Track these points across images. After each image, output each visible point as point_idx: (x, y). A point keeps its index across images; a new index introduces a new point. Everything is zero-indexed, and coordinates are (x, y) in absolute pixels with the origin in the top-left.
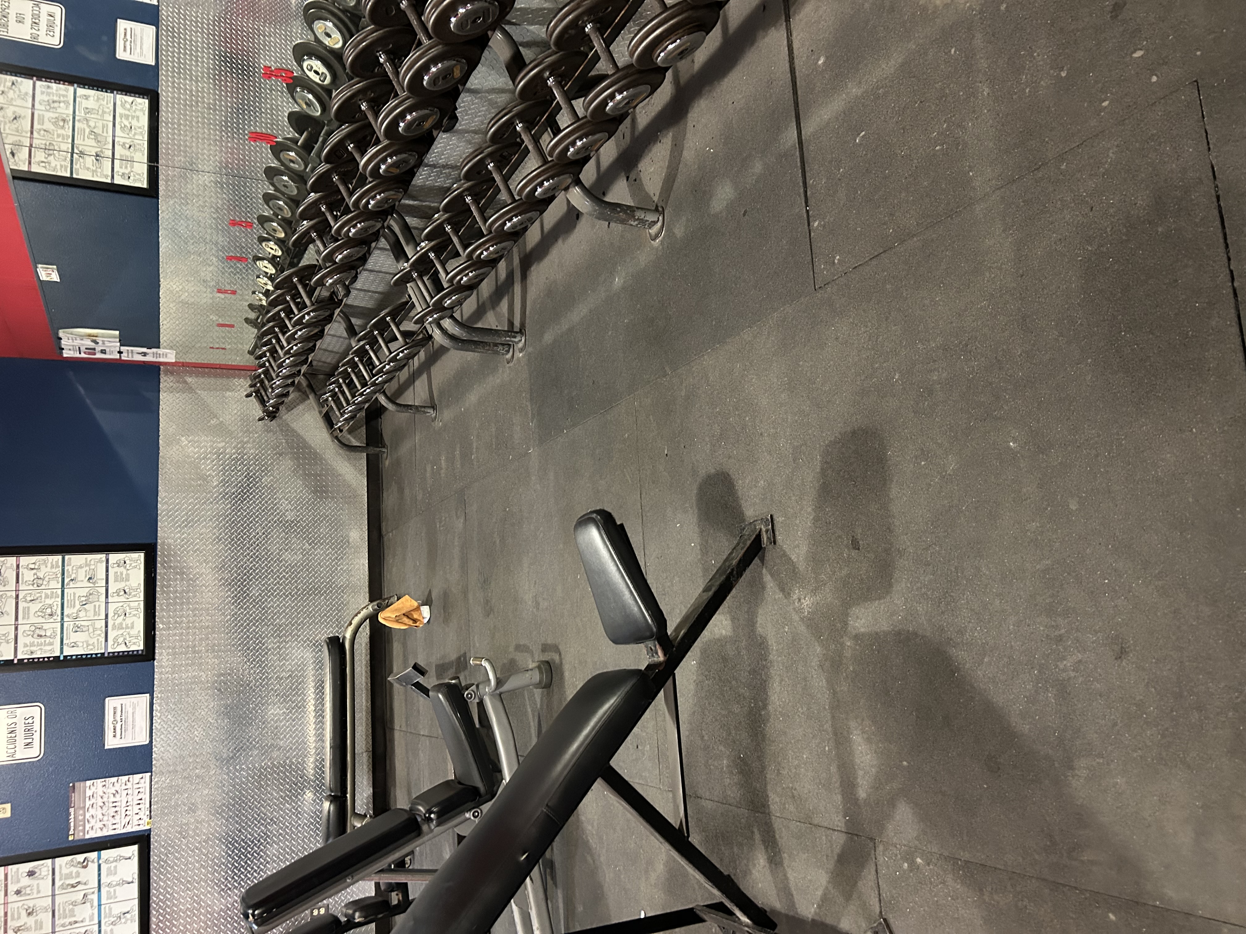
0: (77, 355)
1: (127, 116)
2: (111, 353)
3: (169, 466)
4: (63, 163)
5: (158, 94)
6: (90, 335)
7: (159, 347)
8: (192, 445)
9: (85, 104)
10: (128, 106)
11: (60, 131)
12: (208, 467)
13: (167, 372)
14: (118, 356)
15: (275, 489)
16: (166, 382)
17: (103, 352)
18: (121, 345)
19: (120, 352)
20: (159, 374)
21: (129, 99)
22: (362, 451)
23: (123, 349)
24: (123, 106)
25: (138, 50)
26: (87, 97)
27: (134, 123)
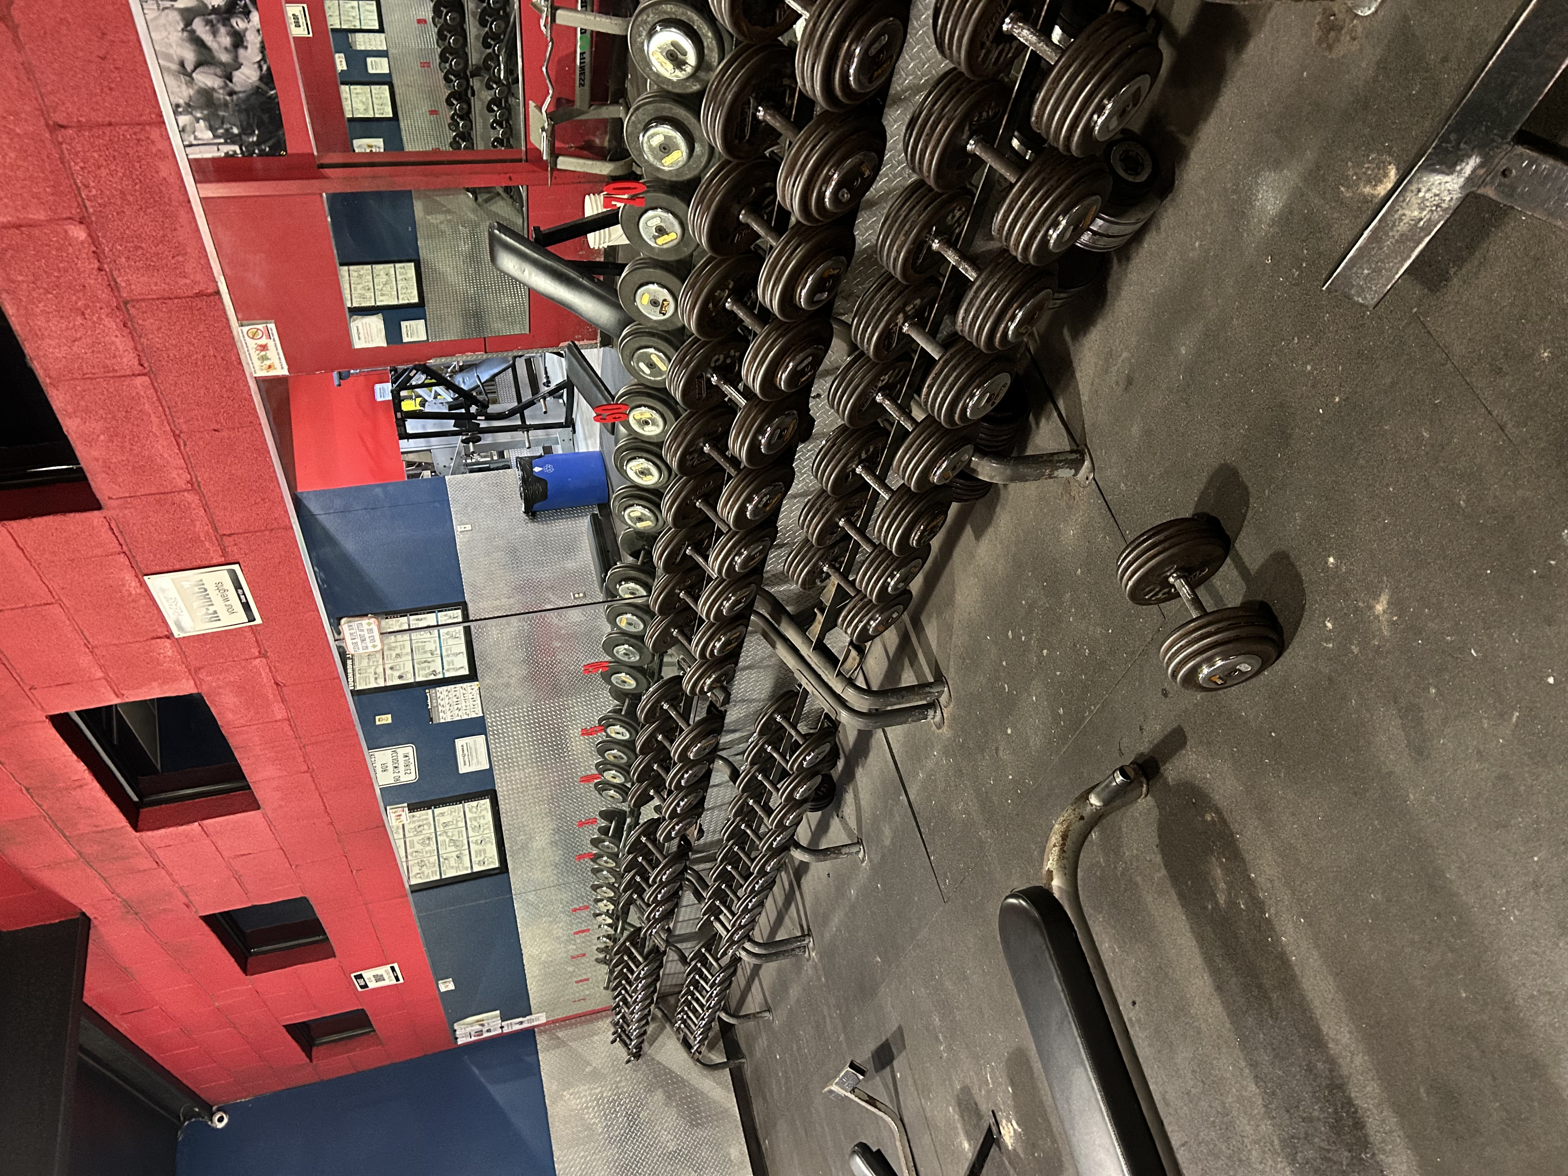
0: (469, 1040)
1: (475, 819)
2: (495, 1030)
3: (558, 1124)
4: (433, 869)
5: (495, 791)
6: (478, 1021)
7: (531, 1014)
8: (574, 1098)
9: (443, 820)
10: (474, 810)
11: (428, 848)
12: (592, 1117)
13: (541, 1032)
14: (500, 1031)
15: (653, 1121)
16: (542, 1041)
17: (489, 1031)
18: (502, 1021)
19: (502, 1027)
20: (535, 1037)
21: (475, 803)
22: (723, 1068)
23: (504, 1024)
24: (471, 811)
25: (475, 760)
26: (442, 814)
27: (482, 821)
